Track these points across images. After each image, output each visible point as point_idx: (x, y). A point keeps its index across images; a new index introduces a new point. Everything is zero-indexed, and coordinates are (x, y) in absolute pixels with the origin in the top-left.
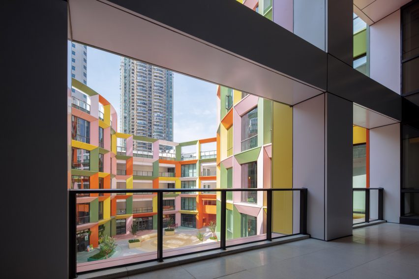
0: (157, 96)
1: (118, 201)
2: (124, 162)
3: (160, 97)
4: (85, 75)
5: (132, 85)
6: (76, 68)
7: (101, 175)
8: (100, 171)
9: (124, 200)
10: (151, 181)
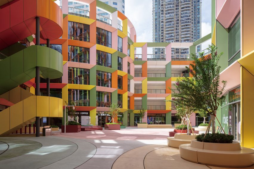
0: (184, 26)
1: (136, 98)
2: (140, 66)
3: (187, 25)
4: (124, 7)
5: (161, 24)
6: (117, 4)
7: (119, 73)
8: (118, 69)
9: (140, 98)
10: (164, 82)
